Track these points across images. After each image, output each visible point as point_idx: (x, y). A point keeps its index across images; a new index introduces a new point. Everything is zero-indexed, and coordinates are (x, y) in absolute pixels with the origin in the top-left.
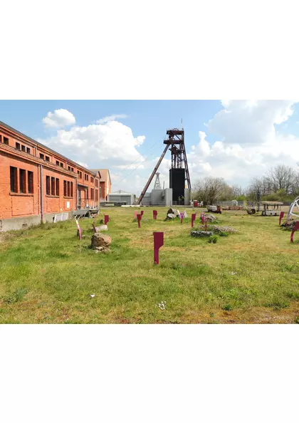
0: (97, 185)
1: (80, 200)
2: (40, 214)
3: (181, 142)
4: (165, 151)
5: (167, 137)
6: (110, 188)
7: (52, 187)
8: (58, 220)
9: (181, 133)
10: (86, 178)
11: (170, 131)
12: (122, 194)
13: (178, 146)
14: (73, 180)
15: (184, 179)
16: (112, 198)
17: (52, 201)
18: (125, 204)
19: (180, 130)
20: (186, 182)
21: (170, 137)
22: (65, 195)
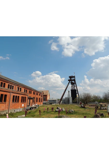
0: (42, 97)
1: (30, 103)
2: (8, 109)
3: (74, 80)
4: (69, 84)
5: (69, 79)
6: (49, 97)
7: (15, 99)
8: (17, 111)
9: (74, 77)
10: (37, 94)
11: (70, 76)
12: (53, 99)
13: (73, 82)
14: (26, 96)
15: (76, 94)
16: (50, 101)
17: (15, 104)
18: (54, 103)
19: (74, 76)
20: (77, 94)
21: (70, 79)
22: (22, 101)
